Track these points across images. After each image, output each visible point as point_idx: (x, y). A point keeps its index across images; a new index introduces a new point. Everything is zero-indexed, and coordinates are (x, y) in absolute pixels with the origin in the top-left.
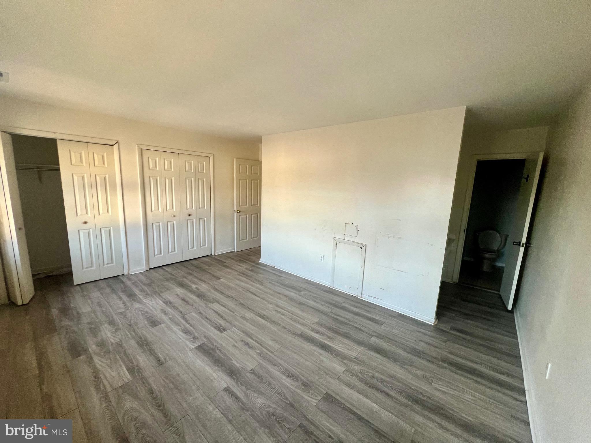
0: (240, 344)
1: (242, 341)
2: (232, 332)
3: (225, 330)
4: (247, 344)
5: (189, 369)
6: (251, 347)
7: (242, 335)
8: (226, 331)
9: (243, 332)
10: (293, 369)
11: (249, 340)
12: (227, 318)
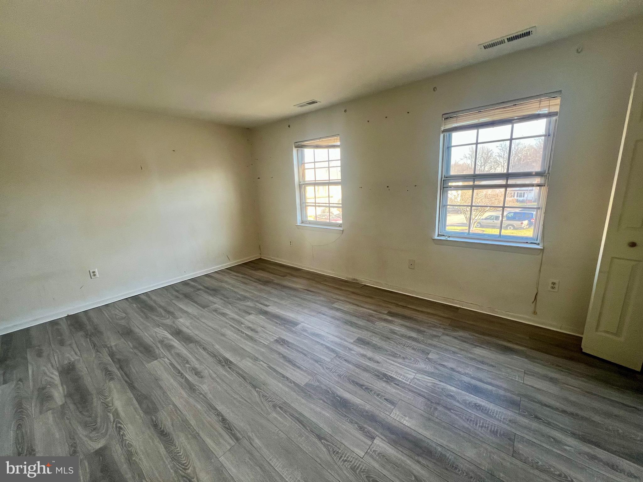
0: (259, 329)
1: (257, 332)
2: (268, 340)
3: (277, 341)
4: (252, 330)
5: (297, 312)
6: (249, 328)
7: (257, 338)
8: (275, 340)
9: (255, 341)
10: (219, 317)
11: (250, 333)
12: (276, 356)
